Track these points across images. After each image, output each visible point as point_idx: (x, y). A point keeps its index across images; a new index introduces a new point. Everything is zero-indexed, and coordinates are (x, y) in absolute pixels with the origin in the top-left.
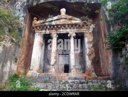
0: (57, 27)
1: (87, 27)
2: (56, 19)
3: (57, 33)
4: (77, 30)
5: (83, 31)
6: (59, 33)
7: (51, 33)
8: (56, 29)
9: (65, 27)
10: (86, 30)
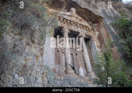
0: (70, 23)
1: (94, 32)
2: (69, 15)
3: (69, 29)
4: (86, 32)
5: (91, 35)
6: (71, 29)
7: (63, 26)
8: (68, 24)
9: (77, 25)
10: (92, 34)
